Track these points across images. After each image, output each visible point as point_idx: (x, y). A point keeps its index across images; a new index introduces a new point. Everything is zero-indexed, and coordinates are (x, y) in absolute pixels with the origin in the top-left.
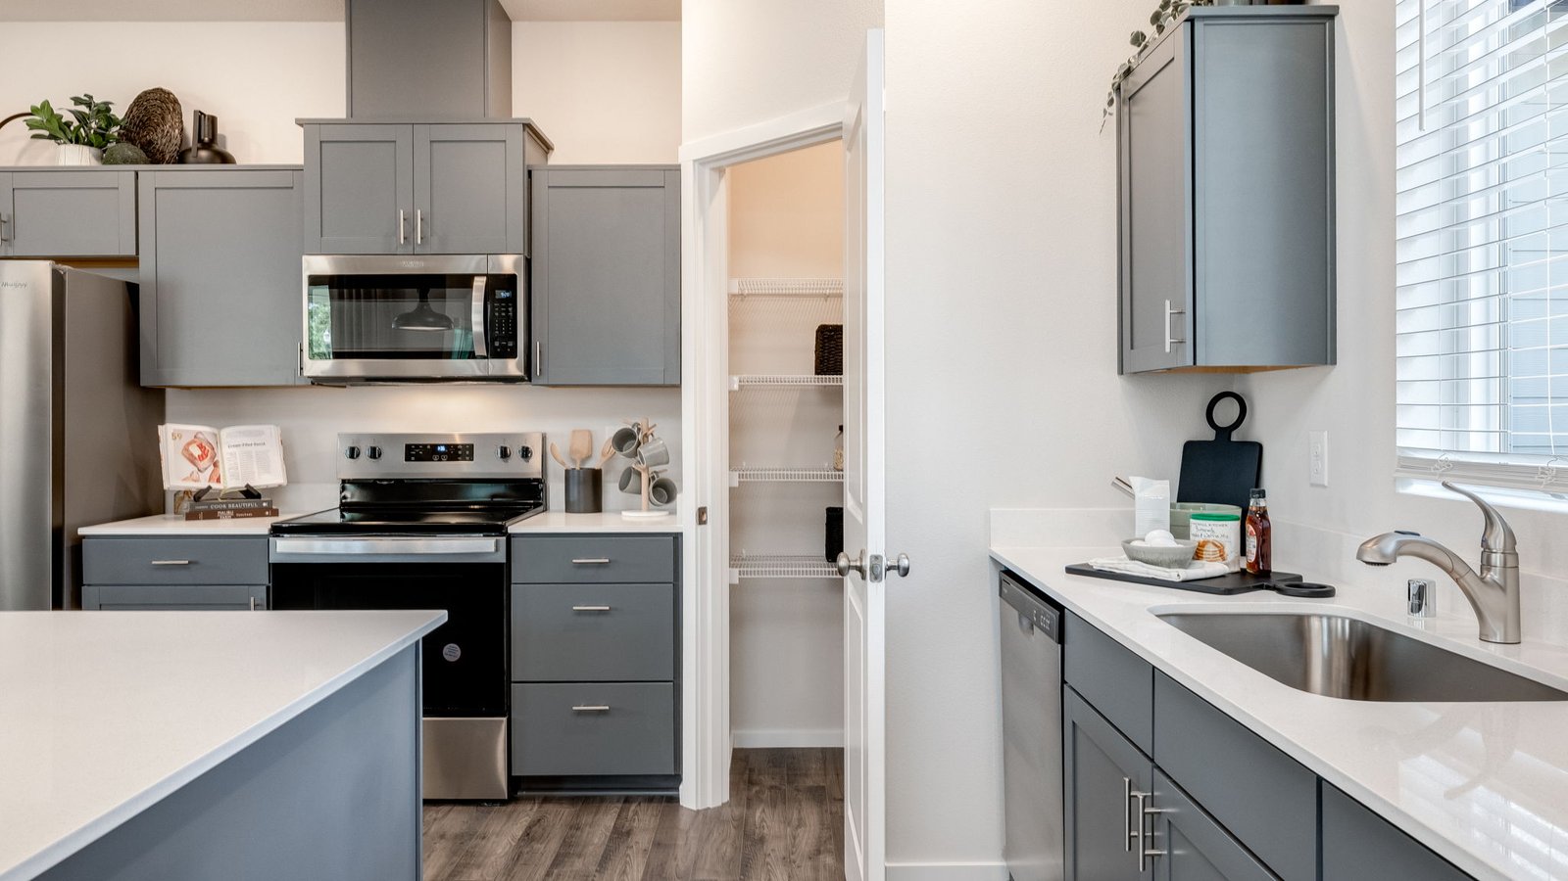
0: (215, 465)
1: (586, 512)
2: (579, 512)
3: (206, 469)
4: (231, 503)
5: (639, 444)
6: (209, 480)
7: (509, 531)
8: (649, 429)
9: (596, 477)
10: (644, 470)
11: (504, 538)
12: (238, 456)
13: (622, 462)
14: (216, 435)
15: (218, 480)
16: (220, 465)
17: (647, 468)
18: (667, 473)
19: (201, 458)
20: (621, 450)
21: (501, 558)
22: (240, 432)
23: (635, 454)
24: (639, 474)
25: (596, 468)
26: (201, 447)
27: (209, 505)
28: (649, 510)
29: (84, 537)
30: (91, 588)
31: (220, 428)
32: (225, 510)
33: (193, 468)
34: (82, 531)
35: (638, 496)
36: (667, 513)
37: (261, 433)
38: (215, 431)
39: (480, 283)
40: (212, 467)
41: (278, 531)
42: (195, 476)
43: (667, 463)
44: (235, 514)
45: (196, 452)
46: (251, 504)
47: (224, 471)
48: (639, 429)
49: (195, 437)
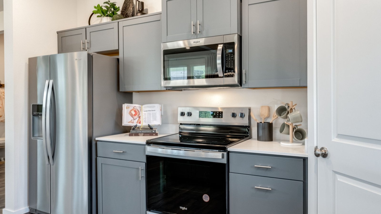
0: (139, 117)
1: (265, 141)
2: (263, 141)
3: (136, 119)
4: (143, 131)
5: (288, 113)
6: (137, 123)
7: (228, 150)
8: (293, 106)
9: (270, 126)
10: (291, 124)
11: (226, 153)
12: (146, 114)
13: (281, 121)
14: (140, 107)
15: (140, 123)
16: (141, 117)
17: (292, 124)
18: (301, 127)
19: (135, 115)
20: (280, 115)
21: (224, 161)
22: (148, 106)
23: (286, 117)
24: (288, 126)
25: (271, 122)
26: (135, 111)
27: (136, 131)
28: (293, 142)
29: (98, 141)
30: (100, 158)
31: (142, 105)
32: (141, 133)
33: (132, 119)
34: (97, 139)
35: (288, 135)
36: (301, 144)
37: (154, 107)
38: (141, 106)
39: (220, 47)
40: (138, 118)
41: (149, 143)
42: (132, 121)
43: (302, 121)
44: (144, 134)
45: (133, 113)
46: (149, 131)
47: (142, 120)
48: (289, 107)
49: (134, 108)
